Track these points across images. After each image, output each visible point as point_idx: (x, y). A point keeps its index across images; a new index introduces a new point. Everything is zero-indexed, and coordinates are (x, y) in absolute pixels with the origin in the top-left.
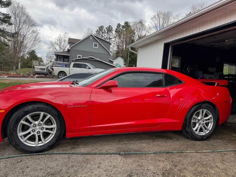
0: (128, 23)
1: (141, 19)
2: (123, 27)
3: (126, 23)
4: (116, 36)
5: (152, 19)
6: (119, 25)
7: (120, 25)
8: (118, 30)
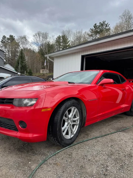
0: (13, 37)
1: (25, 35)
2: (8, 39)
3: (11, 36)
4: (2, 46)
5: (34, 36)
6: (4, 37)
7: (6, 37)
8: (4, 41)
